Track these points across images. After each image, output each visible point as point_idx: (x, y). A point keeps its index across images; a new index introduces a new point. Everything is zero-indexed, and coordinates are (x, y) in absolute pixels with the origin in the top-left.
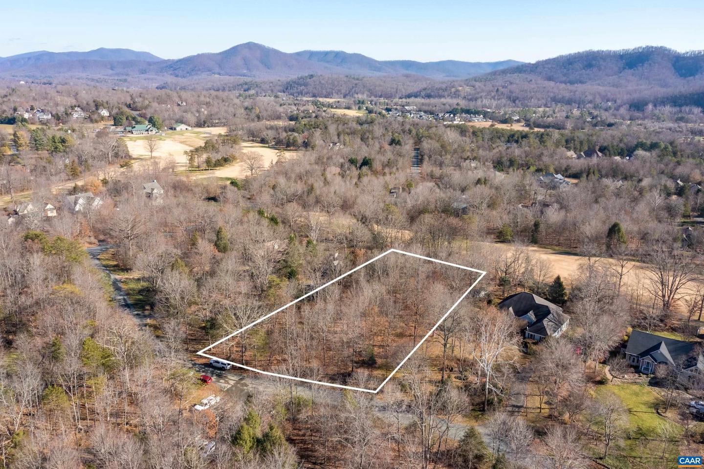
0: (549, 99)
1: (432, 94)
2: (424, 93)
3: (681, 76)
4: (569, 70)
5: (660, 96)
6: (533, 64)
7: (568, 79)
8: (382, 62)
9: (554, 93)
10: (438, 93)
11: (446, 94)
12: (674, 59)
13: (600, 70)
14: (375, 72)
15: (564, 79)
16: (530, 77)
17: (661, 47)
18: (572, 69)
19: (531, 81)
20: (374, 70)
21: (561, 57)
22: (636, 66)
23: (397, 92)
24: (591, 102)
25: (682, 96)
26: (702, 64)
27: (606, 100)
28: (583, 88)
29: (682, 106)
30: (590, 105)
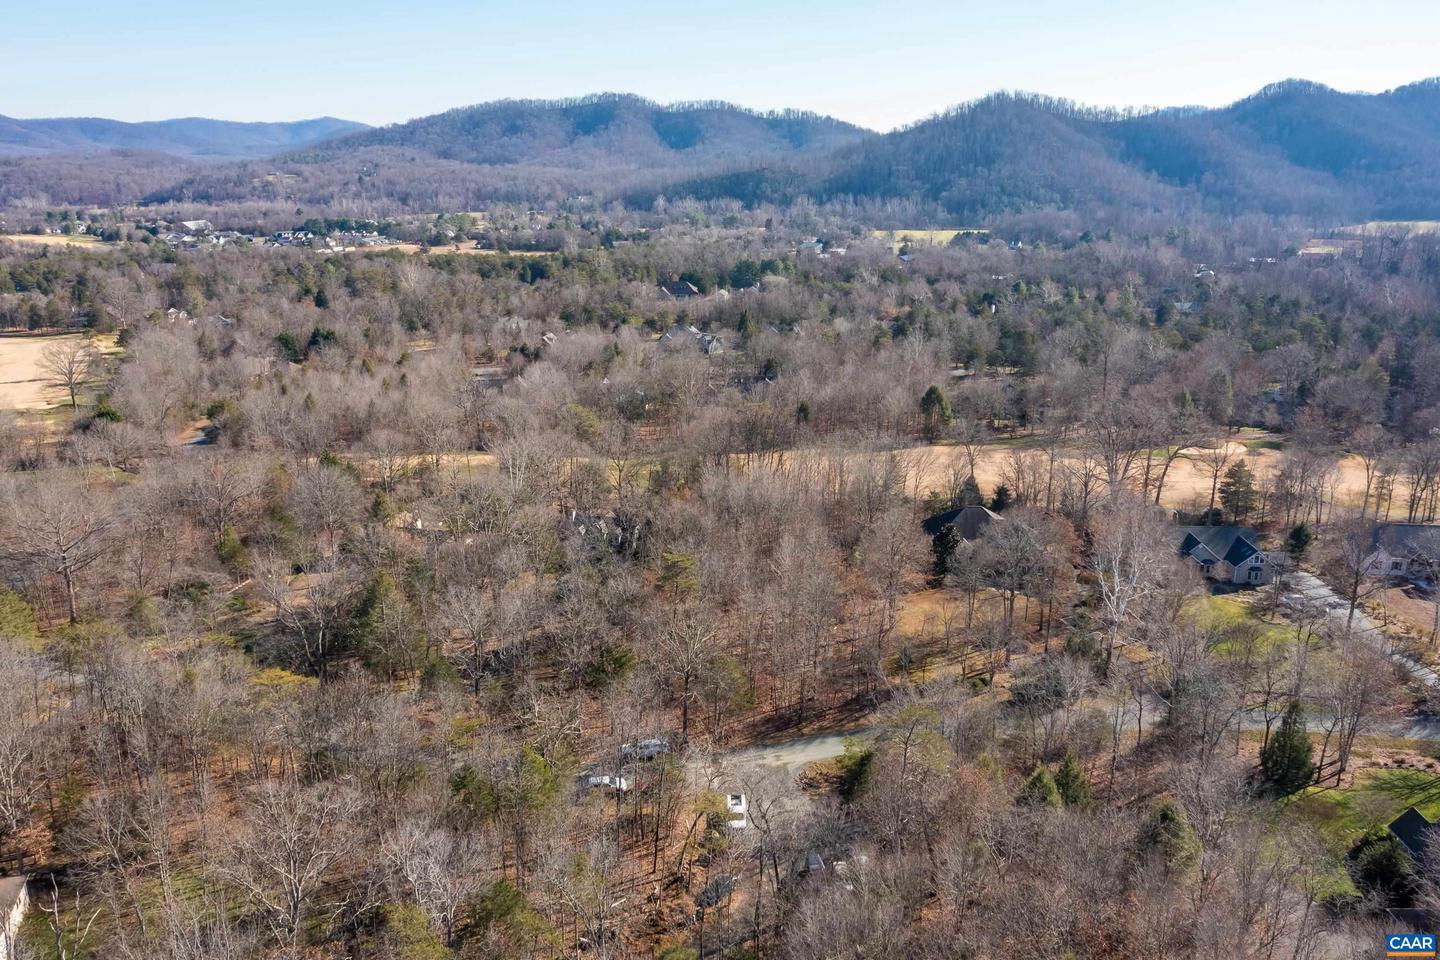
0: (470, 195)
1: (211, 191)
2: (191, 190)
3: (672, 147)
4: (477, 138)
5: (669, 182)
6: (403, 126)
7: (481, 156)
8: (26, 121)
9: (476, 183)
10: (226, 189)
11: (243, 190)
12: (654, 116)
13: (534, 136)
14: (14, 146)
15: (473, 155)
16: (409, 152)
17: (629, 95)
18: (484, 136)
19: (413, 159)
20: (11, 142)
21: (457, 112)
22: (595, 130)
23: (119, 191)
24: (549, 197)
25: (704, 181)
26: (701, 126)
27: (574, 192)
28: (527, 171)
29: (711, 198)
30: (551, 204)
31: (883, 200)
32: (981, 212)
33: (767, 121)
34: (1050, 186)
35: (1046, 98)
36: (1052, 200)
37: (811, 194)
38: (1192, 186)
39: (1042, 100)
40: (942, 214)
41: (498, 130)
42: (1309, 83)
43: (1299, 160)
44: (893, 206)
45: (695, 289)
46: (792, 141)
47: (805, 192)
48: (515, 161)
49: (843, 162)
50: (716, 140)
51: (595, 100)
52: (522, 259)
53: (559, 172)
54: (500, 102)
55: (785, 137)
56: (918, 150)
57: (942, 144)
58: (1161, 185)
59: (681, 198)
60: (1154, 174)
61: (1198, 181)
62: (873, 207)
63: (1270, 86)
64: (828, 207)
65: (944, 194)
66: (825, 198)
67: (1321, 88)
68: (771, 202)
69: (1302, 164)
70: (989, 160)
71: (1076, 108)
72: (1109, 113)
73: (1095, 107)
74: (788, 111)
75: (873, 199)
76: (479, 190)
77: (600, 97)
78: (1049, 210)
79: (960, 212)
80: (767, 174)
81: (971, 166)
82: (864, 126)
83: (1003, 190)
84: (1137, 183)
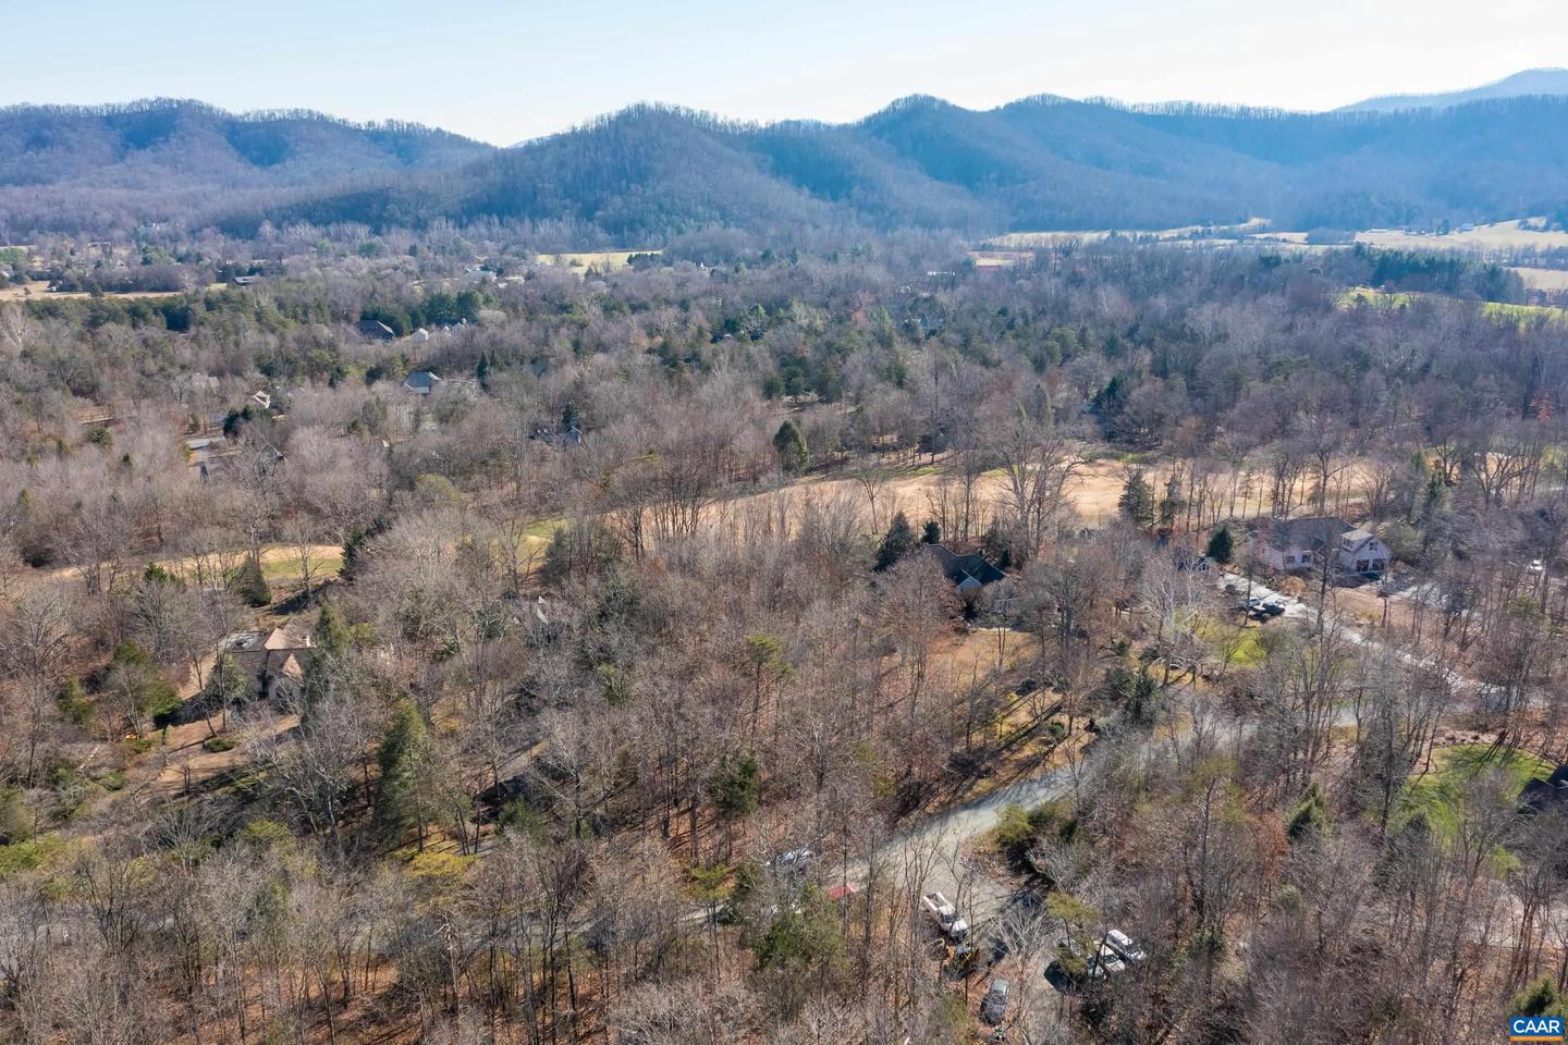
9: (7, 209)
22: (151, 143)
24: (113, 225)
25: (317, 203)
26: (287, 139)
27: (145, 220)
28: (71, 193)
29: (329, 223)
30: (118, 233)
31: (532, 221)
32: (643, 232)
33: (367, 133)
34: (709, 203)
35: (688, 110)
36: (711, 218)
37: (448, 216)
38: (843, 202)
39: (683, 113)
40: (601, 236)
41: (19, 142)
42: (933, 99)
43: (936, 174)
44: (545, 228)
45: (389, 329)
46: (399, 156)
47: (440, 215)
48: (50, 182)
49: (479, 179)
50: (307, 155)
51: (146, 107)
52: (148, 302)
53: (120, 194)
54: (14, 107)
55: (391, 152)
56: (561, 165)
57: (587, 160)
58: (815, 200)
59: (293, 225)
60: (806, 191)
61: (848, 196)
62: (524, 230)
63: (898, 101)
64: (471, 229)
65: (599, 213)
66: (465, 220)
67: (944, 104)
68: (402, 225)
69: (938, 178)
70: (642, 177)
71: (719, 121)
72: (752, 126)
73: (738, 120)
74: (390, 122)
75: (522, 221)
76: (13, 217)
77: (152, 103)
78: (715, 228)
79: (621, 232)
80: (393, 194)
81: (624, 182)
82: (481, 140)
83: (661, 207)
84: (792, 199)
